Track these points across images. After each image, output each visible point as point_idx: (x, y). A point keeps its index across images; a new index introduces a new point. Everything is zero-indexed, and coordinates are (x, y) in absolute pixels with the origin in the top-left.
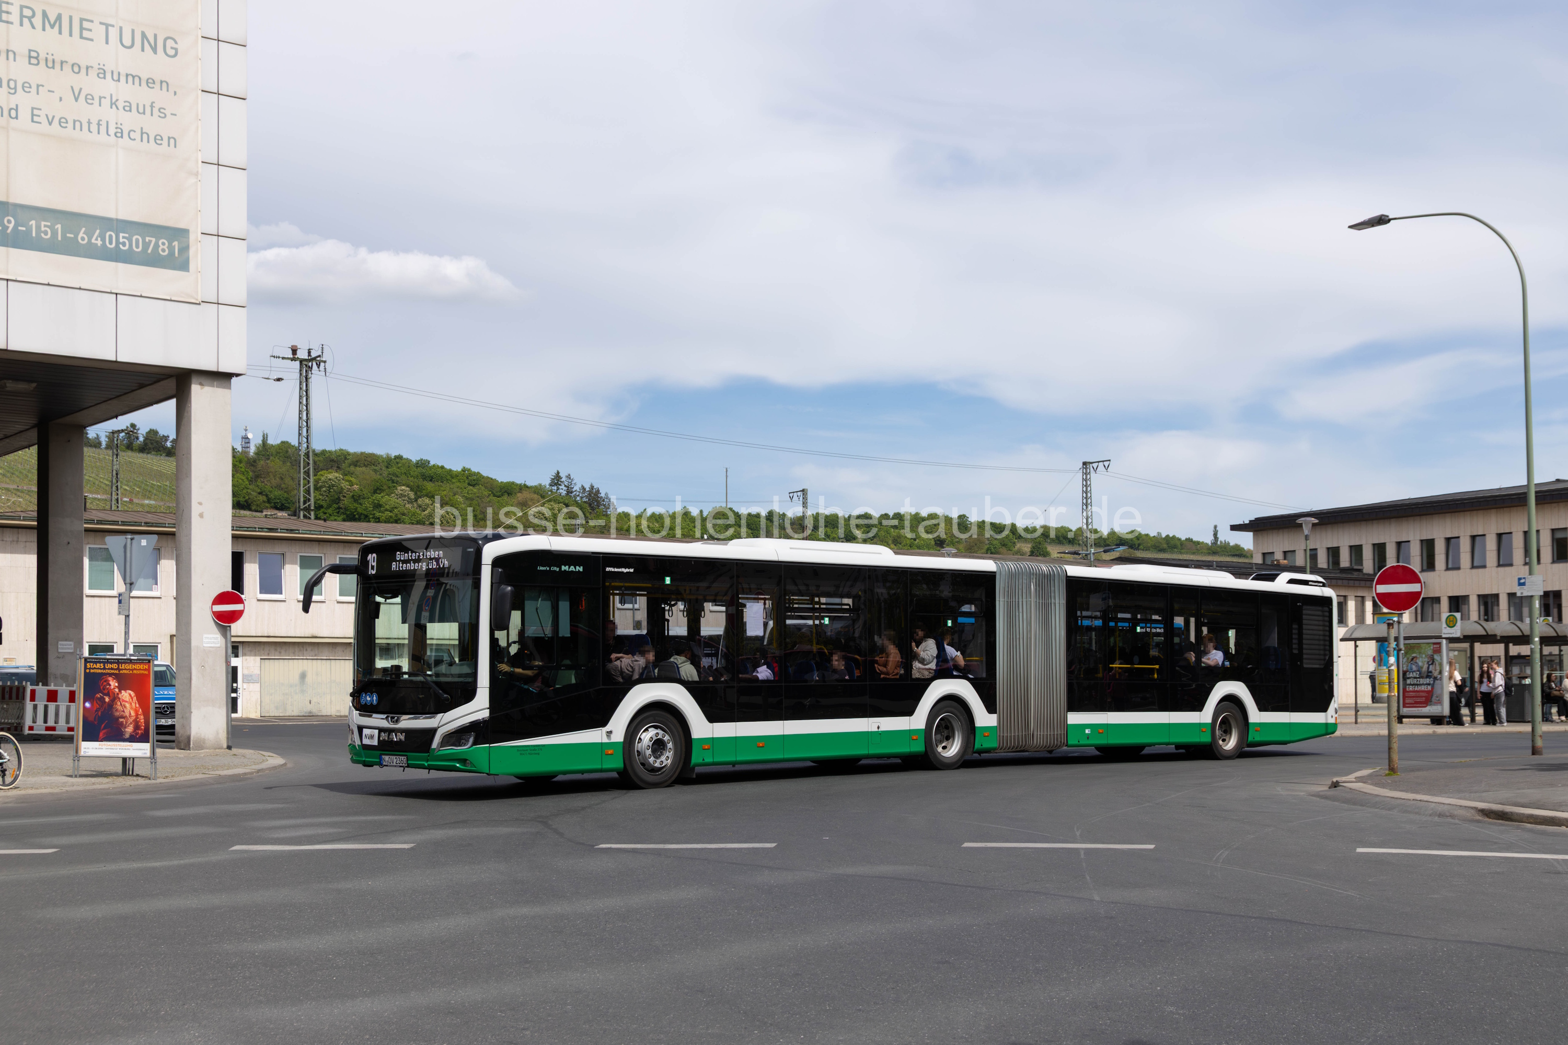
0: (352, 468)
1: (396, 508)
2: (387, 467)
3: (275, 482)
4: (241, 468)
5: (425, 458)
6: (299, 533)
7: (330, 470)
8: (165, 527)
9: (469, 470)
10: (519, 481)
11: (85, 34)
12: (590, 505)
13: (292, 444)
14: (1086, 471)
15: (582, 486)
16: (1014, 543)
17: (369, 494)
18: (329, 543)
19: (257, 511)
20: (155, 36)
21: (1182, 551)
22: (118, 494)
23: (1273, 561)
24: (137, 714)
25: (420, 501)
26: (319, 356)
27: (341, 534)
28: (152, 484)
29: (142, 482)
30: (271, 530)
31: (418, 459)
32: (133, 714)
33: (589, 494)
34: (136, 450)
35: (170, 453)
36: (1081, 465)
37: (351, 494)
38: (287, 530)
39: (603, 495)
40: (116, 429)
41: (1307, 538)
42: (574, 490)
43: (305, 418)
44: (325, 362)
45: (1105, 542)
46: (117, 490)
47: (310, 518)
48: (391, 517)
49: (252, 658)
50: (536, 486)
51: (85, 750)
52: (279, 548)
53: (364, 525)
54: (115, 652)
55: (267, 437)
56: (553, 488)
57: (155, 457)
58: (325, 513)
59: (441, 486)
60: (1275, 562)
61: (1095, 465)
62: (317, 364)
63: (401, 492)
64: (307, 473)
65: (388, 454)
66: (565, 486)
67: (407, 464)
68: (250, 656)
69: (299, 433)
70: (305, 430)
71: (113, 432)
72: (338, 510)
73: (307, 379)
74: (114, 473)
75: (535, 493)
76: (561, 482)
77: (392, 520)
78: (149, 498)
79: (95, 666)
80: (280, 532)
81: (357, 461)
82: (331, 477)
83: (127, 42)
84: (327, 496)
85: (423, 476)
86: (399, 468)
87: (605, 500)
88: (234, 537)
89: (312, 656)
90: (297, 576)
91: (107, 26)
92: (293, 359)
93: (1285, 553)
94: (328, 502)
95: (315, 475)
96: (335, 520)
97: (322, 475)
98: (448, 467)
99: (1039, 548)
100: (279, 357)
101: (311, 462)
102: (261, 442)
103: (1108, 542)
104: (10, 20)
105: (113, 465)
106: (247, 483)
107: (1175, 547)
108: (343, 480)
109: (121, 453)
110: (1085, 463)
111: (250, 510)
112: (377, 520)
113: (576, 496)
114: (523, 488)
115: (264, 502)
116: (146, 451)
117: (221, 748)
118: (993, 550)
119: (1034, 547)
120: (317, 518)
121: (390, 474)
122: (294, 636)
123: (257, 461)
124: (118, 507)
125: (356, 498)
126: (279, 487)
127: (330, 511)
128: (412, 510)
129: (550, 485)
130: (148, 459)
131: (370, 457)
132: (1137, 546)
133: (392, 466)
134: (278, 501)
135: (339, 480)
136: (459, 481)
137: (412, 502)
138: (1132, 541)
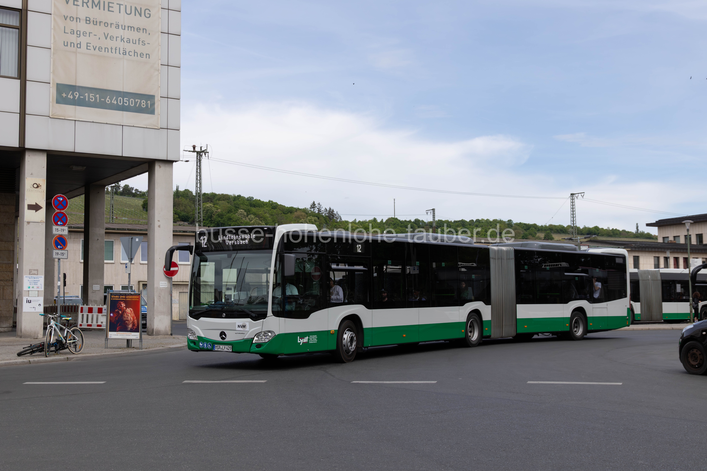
0: (218, 202)
1: (238, 220)
2: (234, 201)
3: (182, 208)
5: (251, 196)
7: (207, 203)
9: (272, 201)
10: (295, 206)
11: (110, 9)
12: (329, 217)
13: (190, 190)
14: (573, 198)
15: (325, 208)
16: (536, 233)
17: (226, 214)
20: (141, 8)
21: (621, 236)
22: (113, 215)
23: (668, 241)
24: (134, 319)
25: (249, 216)
26: (206, 150)
28: (126, 210)
29: (122, 209)
30: (184, 232)
31: (248, 197)
32: (132, 319)
33: (329, 212)
34: (119, 194)
36: (570, 195)
37: (217, 214)
38: (192, 231)
39: (335, 212)
41: (688, 230)
42: (321, 210)
43: (199, 179)
44: (208, 152)
46: (113, 213)
47: (201, 226)
48: (236, 224)
49: (175, 292)
50: (303, 209)
51: (110, 336)
52: (187, 240)
54: (115, 289)
56: (312, 209)
57: (127, 198)
58: (205, 223)
59: (259, 209)
60: (670, 242)
61: (577, 195)
62: (204, 153)
63: (241, 212)
64: (199, 205)
65: (234, 195)
66: (317, 208)
67: (243, 199)
69: (195, 186)
70: (199, 184)
72: (211, 221)
73: (200, 161)
74: (112, 205)
75: (303, 212)
76: (315, 206)
78: (125, 217)
79: (115, 297)
80: (189, 233)
81: (220, 198)
82: (207, 206)
83: (129, 12)
84: (206, 215)
85: (251, 204)
86: (239, 201)
87: (337, 215)
91: (120, 5)
92: (194, 151)
93: (674, 237)
94: (206, 217)
97: (203, 205)
98: (262, 200)
99: (548, 236)
100: (187, 151)
101: (201, 199)
102: (176, 190)
104: (78, 4)
105: (111, 202)
107: (617, 234)
110: (572, 195)
113: (322, 213)
114: (298, 210)
115: (177, 218)
116: (124, 195)
117: (167, 335)
118: (525, 237)
119: (545, 235)
121: (235, 204)
124: (113, 221)
125: (221, 216)
126: (184, 211)
127: (207, 222)
128: (246, 221)
129: (310, 208)
130: (124, 198)
131: (226, 196)
132: (597, 234)
133: (236, 200)
134: (183, 217)
135: (212, 207)
136: (267, 207)
137: (245, 217)
138: (595, 231)
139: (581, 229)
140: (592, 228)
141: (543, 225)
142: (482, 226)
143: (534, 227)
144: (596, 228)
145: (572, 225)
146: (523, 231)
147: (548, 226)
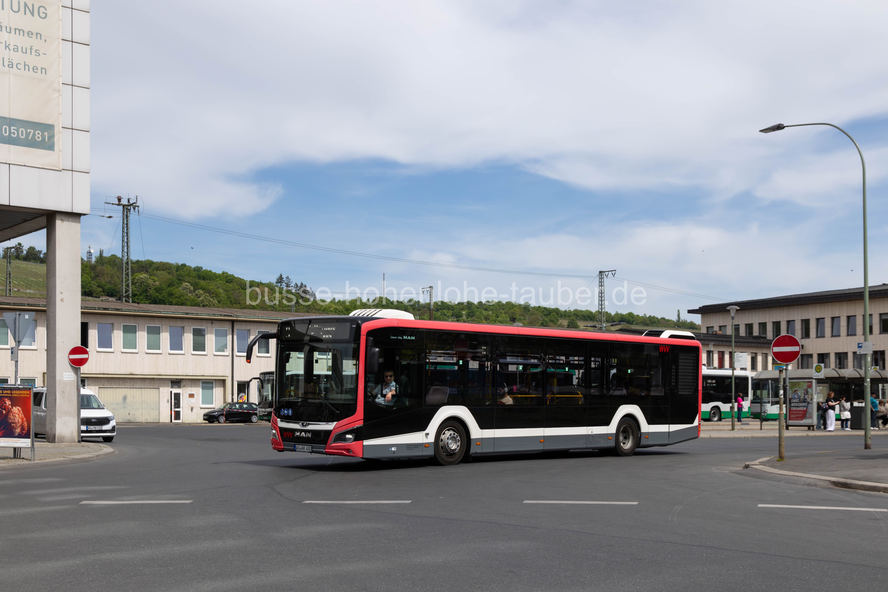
0: (155, 272)
1: (182, 296)
2: (177, 271)
3: (107, 280)
4: (87, 270)
5: (199, 266)
6: (122, 311)
7: (143, 273)
8: (40, 307)
9: (227, 273)
10: (259, 280)
13: (118, 256)
14: (601, 277)
15: (296, 283)
16: (558, 320)
17: (165, 288)
18: (141, 317)
19: (96, 297)
20: (33, 5)
21: (659, 325)
22: (10, 286)
23: (713, 332)
24: (23, 421)
25: (197, 292)
26: (135, 203)
27: (148, 312)
28: (32, 280)
29: (26, 279)
30: (105, 309)
31: (195, 266)
32: (20, 421)
33: (300, 288)
34: (21, 259)
35: (42, 261)
36: (599, 273)
37: (155, 287)
38: (115, 309)
40: (9, 246)
41: (733, 318)
42: (291, 286)
43: (126, 240)
44: (138, 207)
45: (612, 319)
46: (10, 284)
47: (129, 302)
48: (179, 301)
49: (94, 387)
50: (267, 283)
52: (110, 320)
53: (162, 306)
54: (9, 383)
55: (103, 252)
56: (278, 284)
57: (33, 264)
58: (139, 299)
59: (210, 283)
61: (607, 273)
62: (133, 208)
64: (127, 274)
65: (177, 263)
66: (286, 283)
67: (189, 269)
68: (92, 386)
69: (122, 250)
70: (126, 248)
71: (7, 248)
72: (146, 297)
73: (127, 217)
74: (9, 273)
76: (283, 281)
77: (179, 303)
78: (30, 289)
80: (111, 311)
81: (158, 267)
82: (142, 277)
83: (15, 9)
84: (139, 288)
85: (199, 276)
86: (183, 272)
88: (83, 313)
89: (130, 386)
90: (121, 337)
92: (120, 205)
93: (720, 327)
94: (140, 292)
95: (132, 276)
96: (145, 303)
97: (136, 276)
98: (213, 271)
99: (573, 323)
100: (110, 203)
101: (130, 268)
102: (99, 255)
103: (614, 320)
105: (7, 269)
106: (90, 280)
107: (654, 323)
108: (149, 278)
109: (12, 261)
111: (92, 296)
112: (171, 303)
114: (260, 284)
115: (101, 291)
116: (28, 260)
117: (74, 442)
118: (545, 324)
119: (569, 323)
120: (133, 302)
121: (177, 275)
122: (119, 373)
123: (97, 267)
124: (10, 294)
125: (158, 290)
126: (110, 282)
127: (141, 297)
128: (192, 297)
129: (276, 283)
130: (29, 265)
131: (166, 265)
132: (631, 322)
133: (179, 270)
134: (109, 291)
135: (147, 279)
136: (221, 280)
137: (192, 293)
138: (628, 319)
139: (613, 316)
140: (626, 314)
141: (567, 310)
142: (492, 310)
143: (556, 312)
144: (630, 314)
145: (600, 310)
146: (542, 316)
147: (573, 311)
